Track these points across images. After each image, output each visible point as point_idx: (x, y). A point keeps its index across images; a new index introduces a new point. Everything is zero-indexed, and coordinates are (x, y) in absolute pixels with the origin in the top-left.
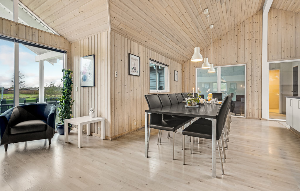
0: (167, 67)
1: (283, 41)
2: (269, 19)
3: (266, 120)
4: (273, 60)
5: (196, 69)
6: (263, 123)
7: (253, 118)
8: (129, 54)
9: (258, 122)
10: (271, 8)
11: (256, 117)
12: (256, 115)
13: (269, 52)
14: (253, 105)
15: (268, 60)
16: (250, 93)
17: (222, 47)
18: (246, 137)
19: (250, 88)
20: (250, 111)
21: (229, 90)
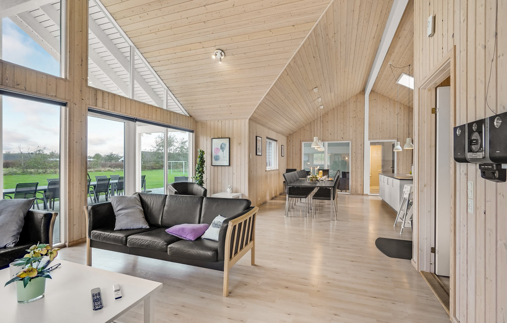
0: (275, 142)
1: (380, 123)
2: (370, 100)
3: (367, 195)
4: (373, 139)
5: (303, 143)
6: (365, 197)
7: (356, 194)
8: (256, 137)
9: (361, 197)
10: (372, 91)
11: (359, 193)
12: (359, 191)
13: (370, 132)
14: (356, 181)
15: (369, 139)
16: (354, 170)
17: (329, 122)
18: (350, 206)
19: (354, 165)
20: (354, 187)
21: (333, 163)
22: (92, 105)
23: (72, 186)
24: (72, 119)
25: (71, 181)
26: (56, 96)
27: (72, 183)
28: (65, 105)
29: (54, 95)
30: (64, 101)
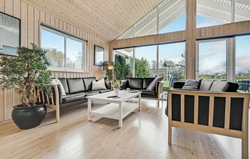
22: (198, 37)
23: (188, 76)
24: (188, 46)
25: (188, 74)
26: (181, 39)
27: (188, 75)
28: (185, 41)
29: (180, 38)
30: (185, 40)
